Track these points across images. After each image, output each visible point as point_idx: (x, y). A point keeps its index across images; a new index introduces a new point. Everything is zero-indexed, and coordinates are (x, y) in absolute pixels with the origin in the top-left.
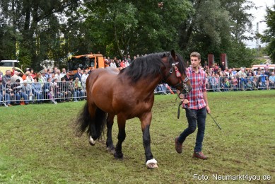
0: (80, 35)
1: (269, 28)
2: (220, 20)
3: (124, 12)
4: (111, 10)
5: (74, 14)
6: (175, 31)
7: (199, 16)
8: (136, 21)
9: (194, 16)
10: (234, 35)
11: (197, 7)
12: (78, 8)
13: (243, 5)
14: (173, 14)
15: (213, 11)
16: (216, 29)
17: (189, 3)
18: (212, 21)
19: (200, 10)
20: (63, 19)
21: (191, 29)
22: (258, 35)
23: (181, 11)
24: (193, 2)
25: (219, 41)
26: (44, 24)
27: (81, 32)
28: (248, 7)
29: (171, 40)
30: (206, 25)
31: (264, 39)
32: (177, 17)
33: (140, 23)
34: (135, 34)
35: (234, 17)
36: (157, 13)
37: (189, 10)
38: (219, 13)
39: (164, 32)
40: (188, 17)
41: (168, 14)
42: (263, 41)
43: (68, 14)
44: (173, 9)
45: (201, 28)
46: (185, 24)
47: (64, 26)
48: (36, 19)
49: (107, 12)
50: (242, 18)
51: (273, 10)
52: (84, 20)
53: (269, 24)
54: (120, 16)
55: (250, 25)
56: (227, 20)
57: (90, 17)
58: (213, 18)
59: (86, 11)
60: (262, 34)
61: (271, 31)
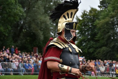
2: (43, 22)
6: (10, 29)
7: (29, 19)
10: (53, 35)
14: (9, 16)
15: (39, 16)
16: (40, 30)
17: (22, 9)
18: (38, 23)
19: (29, 14)
21: (22, 28)
25: (42, 38)
29: (7, 35)
30: (33, 26)
32: (12, 18)
37: (21, 14)
40: (20, 19)
41: (6, 15)
44: (10, 12)
45: (30, 27)
46: (18, 24)
51: (81, 18)
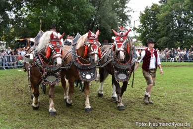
0: (23, 26)
1: (141, 24)
3: (52, 12)
4: (43, 10)
5: (19, 12)
8: (59, 18)
9: (96, 15)
11: (98, 10)
12: (22, 9)
13: (126, 10)
20: (12, 15)
22: (135, 29)
23: (88, 12)
24: (95, 7)
27: (24, 24)
28: (128, 11)
31: (139, 31)
33: (61, 19)
34: (59, 26)
35: (121, 17)
36: (72, 13)
38: (111, 14)
39: (77, 25)
42: (138, 32)
43: (15, 12)
47: (13, 20)
49: (40, 11)
50: (125, 18)
52: (26, 16)
53: (142, 21)
54: (48, 14)
55: (130, 22)
56: (115, 18)
57: (29, 15)
58: (107, 17)
59: (27, 11)
60: (137, 28)
61: (142, 26)
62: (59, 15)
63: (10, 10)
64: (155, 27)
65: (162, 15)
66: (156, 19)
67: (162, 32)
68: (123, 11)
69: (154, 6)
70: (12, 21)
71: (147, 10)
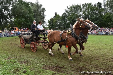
0: (12, 24)
3: (22, 19)
5: (11, 20)
12: (12, 18)
13: (44, 19)
15: (39, 20)
20: (9, 20)
22: (47, 25)
26: (4, 21)
31: (48, 25)
34: (24, 24)
36: (28, 20)
39: (30, 23)
43: (10, 19)
44: (31, 19)
48: (3, 20)
49: (18, 19)
50: (44, 22)
52: (13, 21)
53: (49, 23)
54: (21, 20)
57: (15, 20)
62: (24, 21)
63: (8, 19)
64: (52, 24)
65: (54, 21)
66: (53, 22)
67: (54, 26)
68: (43, 20)
69: (52, 18)
70: (9, 22)
71: (50, 20)
